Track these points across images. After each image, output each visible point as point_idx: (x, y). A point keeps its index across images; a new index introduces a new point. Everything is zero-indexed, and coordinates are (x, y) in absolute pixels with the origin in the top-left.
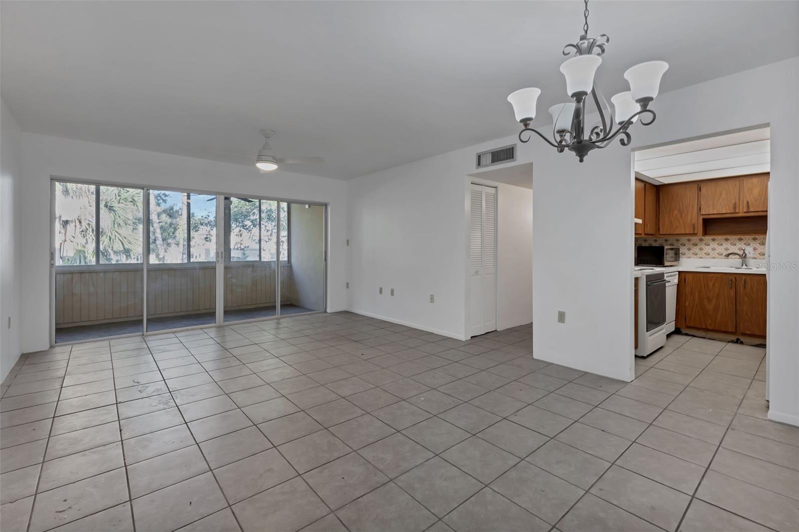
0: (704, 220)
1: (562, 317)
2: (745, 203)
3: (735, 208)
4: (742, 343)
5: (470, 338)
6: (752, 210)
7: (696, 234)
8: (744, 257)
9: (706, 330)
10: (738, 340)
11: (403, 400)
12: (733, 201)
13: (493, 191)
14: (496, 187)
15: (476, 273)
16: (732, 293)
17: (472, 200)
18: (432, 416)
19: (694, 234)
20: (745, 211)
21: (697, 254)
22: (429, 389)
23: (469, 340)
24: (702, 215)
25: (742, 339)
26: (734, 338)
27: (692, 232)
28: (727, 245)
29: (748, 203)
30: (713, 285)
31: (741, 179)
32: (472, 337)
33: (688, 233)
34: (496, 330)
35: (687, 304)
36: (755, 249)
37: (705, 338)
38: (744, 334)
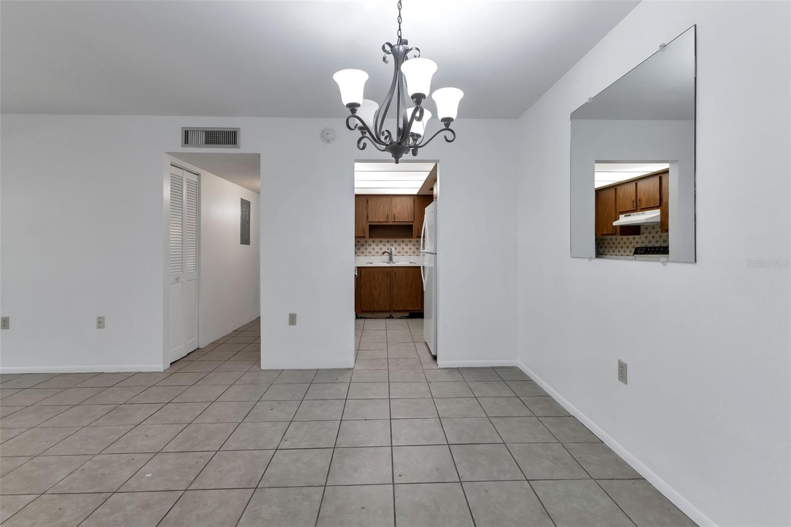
0: (370, 226)
1: (293, 319)
2: (393, 215)
3: (387, 218)
4: (393, 318)
5: (169, 366)
6: (396, 220)
7: (365, 237)
8: (390, 254)
9: (374, 312)
10: (391, 315)
11: (114, 493)
12: (386, 213)
13: (194, 178)
14: (198, 175)
15: (177, 279)
16: (389, 282)
17: (173, 187)
18: (181, 493)
19: (364, 237)
20: (393, 221)
21: (363, 253)
22: (152, 455)
23: (169, 369)
24: (369, 222)
25: (393, 315)
26: (388, 315)
27: (362, 236)
28: (381, 246)
29: (394, 215)
30: (378, 277)
31: (391, 197)
32: (171, 364)
33: (360, 236)
34: (198, 349)
35: (362, 293)
36: (396, 249)
37: (372, 318)
38: (395, 311)
